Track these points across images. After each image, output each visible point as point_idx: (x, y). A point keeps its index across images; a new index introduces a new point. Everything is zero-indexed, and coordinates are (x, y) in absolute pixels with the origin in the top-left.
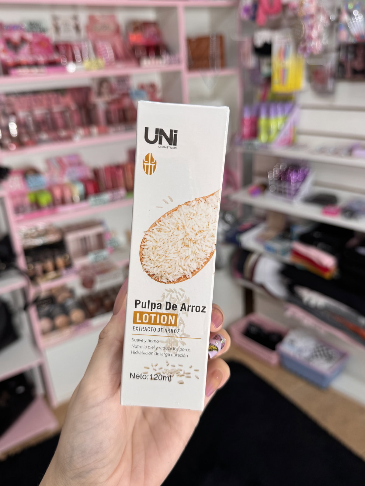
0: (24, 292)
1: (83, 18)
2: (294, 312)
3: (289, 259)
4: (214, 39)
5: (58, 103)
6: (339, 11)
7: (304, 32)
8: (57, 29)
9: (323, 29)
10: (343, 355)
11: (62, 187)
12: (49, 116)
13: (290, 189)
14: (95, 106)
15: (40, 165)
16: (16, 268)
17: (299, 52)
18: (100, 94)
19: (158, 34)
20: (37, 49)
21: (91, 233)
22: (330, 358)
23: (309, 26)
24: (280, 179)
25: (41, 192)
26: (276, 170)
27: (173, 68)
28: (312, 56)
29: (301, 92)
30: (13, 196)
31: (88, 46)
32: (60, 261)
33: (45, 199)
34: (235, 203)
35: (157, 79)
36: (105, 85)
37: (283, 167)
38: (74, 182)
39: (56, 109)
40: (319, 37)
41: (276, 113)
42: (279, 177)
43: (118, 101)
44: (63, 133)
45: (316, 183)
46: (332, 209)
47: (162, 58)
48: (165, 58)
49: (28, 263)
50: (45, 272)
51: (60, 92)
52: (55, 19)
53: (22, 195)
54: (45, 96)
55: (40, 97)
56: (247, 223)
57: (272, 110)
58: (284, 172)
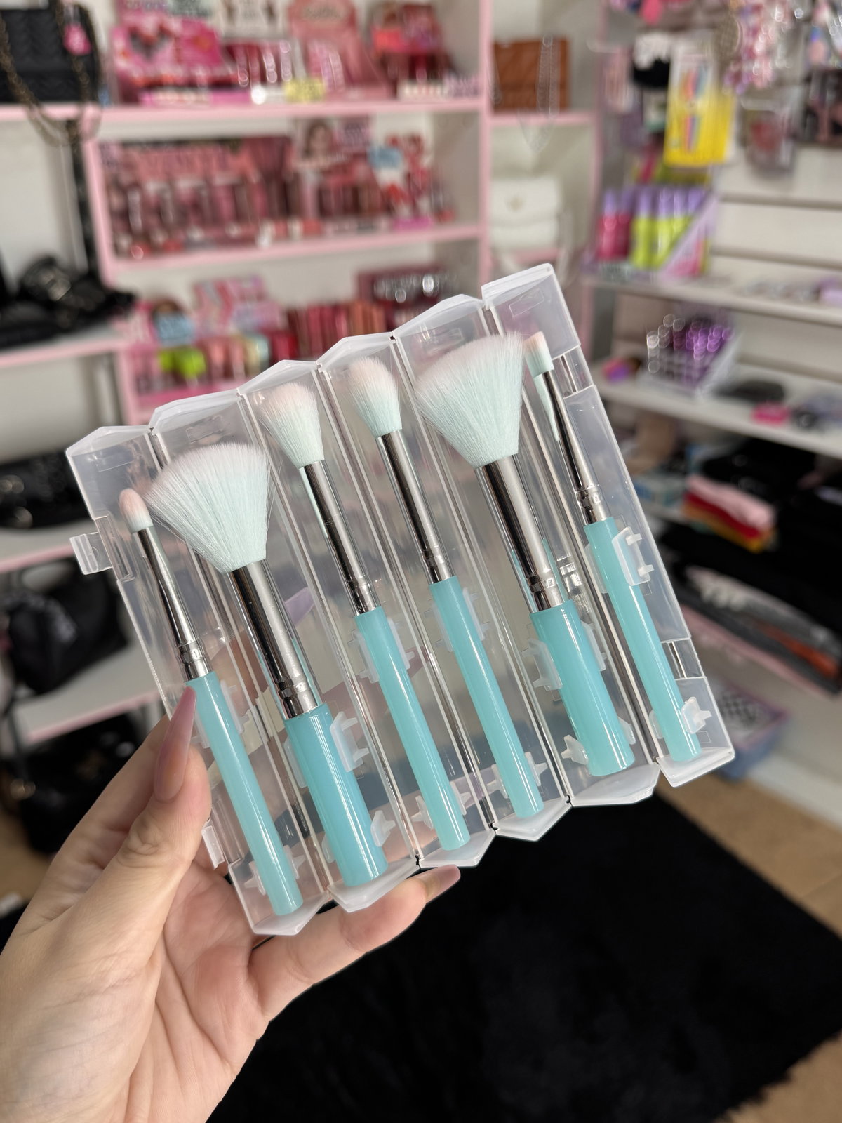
3: (678, 512)
4: (550, 45)
5: (224, 167)
7: (738, 42)
8: (230, 12)
9: (778, 36)
10: (777, 716)
11: (226, 342)
12: (204, 193)
13: (690, 368)
14: (297, 177)
15: (184, 296)
18: (308, 153)
19: (435, 30)
20: (188, 53)
22: (749, 719)
23: (749, 29)
25: (184, 349)
28: (751, 92)
29: (723, 166)
30: (134, 354)
31: (291, 51)
33: (194, 365)
35: (424, 127)
36: (320, 133)
38: (248, 334)
39: (220, 179)
41: (671, 208)
42: (670, 343)
43: (344, 169)
44: (235, 231)
46: (772, 410)
47: (441, 84)
48: (449, 84)
51: (229, 144)
53: (146, 353)
54: (198, 152)
57: (663, 199)
58: (679, 332)
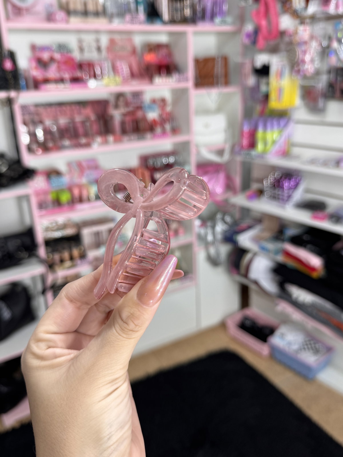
0: (43, 278)
1: (104, 41)
2: (284, 307)
3: (281, 258)
4: (220, 59)
5: (79, 113)
6: (330, 39)
7: (297, 57)
8: (81, 49)
9: (315, 54)
10: (329, 350)
11: (80, 187)
12: (71, 125)
13: (283, 195)
14: (112, 117)
15: (62, 167)
16: (37, 257)
17: (294, 74)
18: (116, 106)
19: (170, 54)
20: (63, 67)
21: (103, 228)
22: (316, 351)
23: (302, 51)
24: (274, 186)
25: (62, 191)
26: (271, 177)
27: (182, 85)
28: (305, 77)
29: (295, 109)
30: (38, 193)
31: (107, 66)
32: (76, 252)
33: (65, 197)
34: (234, 206)
35: (167, 95)
36: (121, 99)
37: (277, 175)
38: (91, 183)
39: (78, 119)
40: (312, 61)
41: (272, 127)
42: (274, 184)
43: (132, 113)
44: (83, 141)
45: (307, 191)
46: (320, 214)
47: (172, 77)
48: (175, 77)
49: (47, 253)
50: (62, 261)
51: (82, 104)
52: (80, 41)
53: (45, 193)
54: (68, 108)
55: (64, 108)
56: (244, 224)
57: (269, 125)
58: (278, 179)
